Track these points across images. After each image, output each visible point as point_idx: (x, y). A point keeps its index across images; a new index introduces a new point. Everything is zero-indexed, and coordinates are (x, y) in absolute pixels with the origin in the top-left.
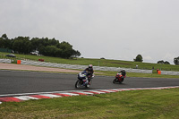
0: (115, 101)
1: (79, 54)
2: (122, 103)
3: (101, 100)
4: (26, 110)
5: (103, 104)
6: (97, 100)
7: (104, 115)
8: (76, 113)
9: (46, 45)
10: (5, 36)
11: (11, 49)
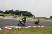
0: (44, 29)
2: (46, 30)
3: (40, 29)
4: (18, 31)
5: (40, 30)
6: (39, 29)
7: (41, 33)
8: (32, 32)
9: (24, 13)
10: (12, 10)
11: (14, 14)
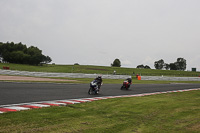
0: (91, 112)
1: (49, 60)
2: (99, 113)
3: (75, 111)
6: (71, 111)
7: (78, 128)
9: (11, 50)
